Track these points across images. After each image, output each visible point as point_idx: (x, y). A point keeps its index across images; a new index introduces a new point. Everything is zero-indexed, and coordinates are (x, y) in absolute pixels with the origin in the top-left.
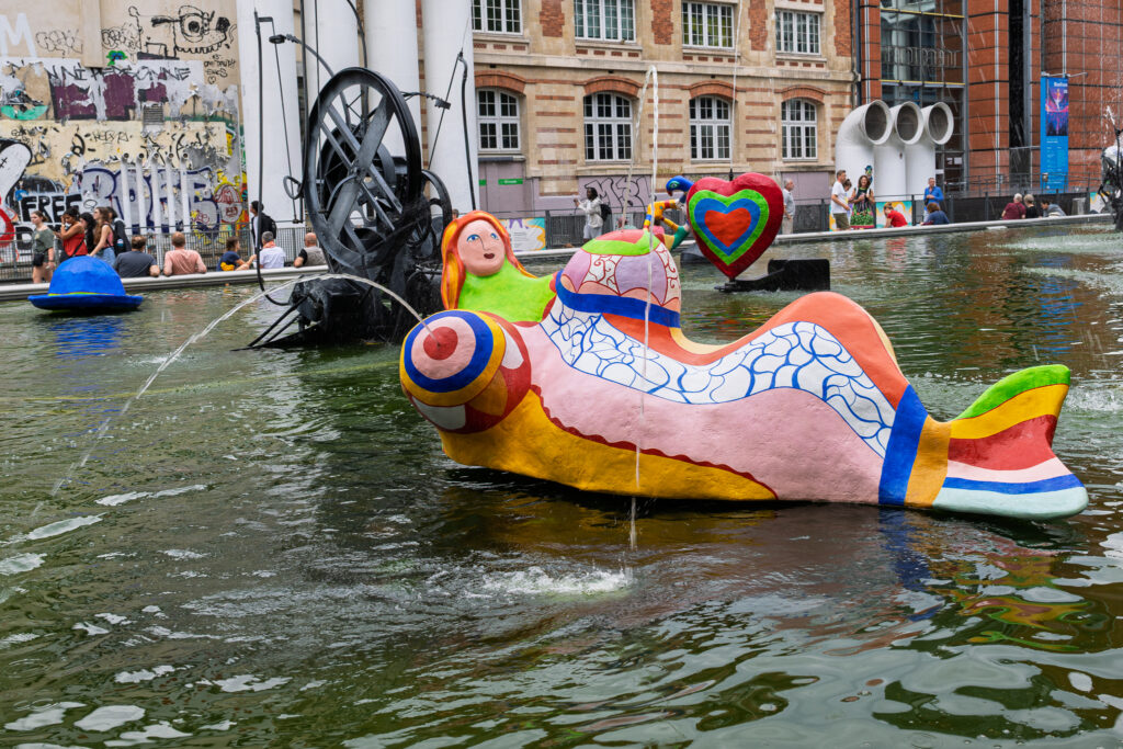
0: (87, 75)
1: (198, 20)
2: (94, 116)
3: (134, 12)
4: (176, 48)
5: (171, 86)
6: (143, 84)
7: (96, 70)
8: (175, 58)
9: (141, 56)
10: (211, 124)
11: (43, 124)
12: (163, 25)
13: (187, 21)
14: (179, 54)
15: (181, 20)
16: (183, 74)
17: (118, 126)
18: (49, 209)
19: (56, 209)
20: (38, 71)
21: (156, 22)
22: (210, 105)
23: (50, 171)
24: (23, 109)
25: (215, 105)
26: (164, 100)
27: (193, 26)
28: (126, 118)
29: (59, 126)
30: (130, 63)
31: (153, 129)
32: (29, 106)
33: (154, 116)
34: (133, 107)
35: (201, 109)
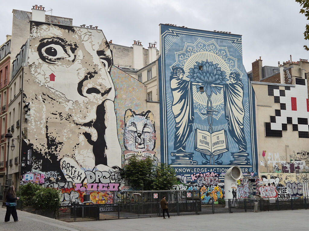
0: (287, 164)
1: (304, 153)
2: (288, 172)
3: (294, 152)
4: (301, 158)
5: (300, 166)
6: (296, 166)
7: (289, 163)
8: (301, 161)
9: (295, 160)
10: (307, 174)
11: (281, 174)
12: (299, 154)
13: (303, 153)
14: (302, 160)
15: (302, 153)
16: (302, 164)
17: (292, 174)
18: (282, 190)
19: (283, 190)
20: (280, 164)
21: (298, 154)
22: (306, 169)
23: (282, 183)
24: (278, 171)
25: (307, 170)
26: (299, 169)
27: (303, 154)
28: (293, 172)
29: (283, 174)
30: (294, 162)
31: (298, 174)
32: (279, 170)
33: (298, 172)
34: (294, 170)
35: (305, 171)
